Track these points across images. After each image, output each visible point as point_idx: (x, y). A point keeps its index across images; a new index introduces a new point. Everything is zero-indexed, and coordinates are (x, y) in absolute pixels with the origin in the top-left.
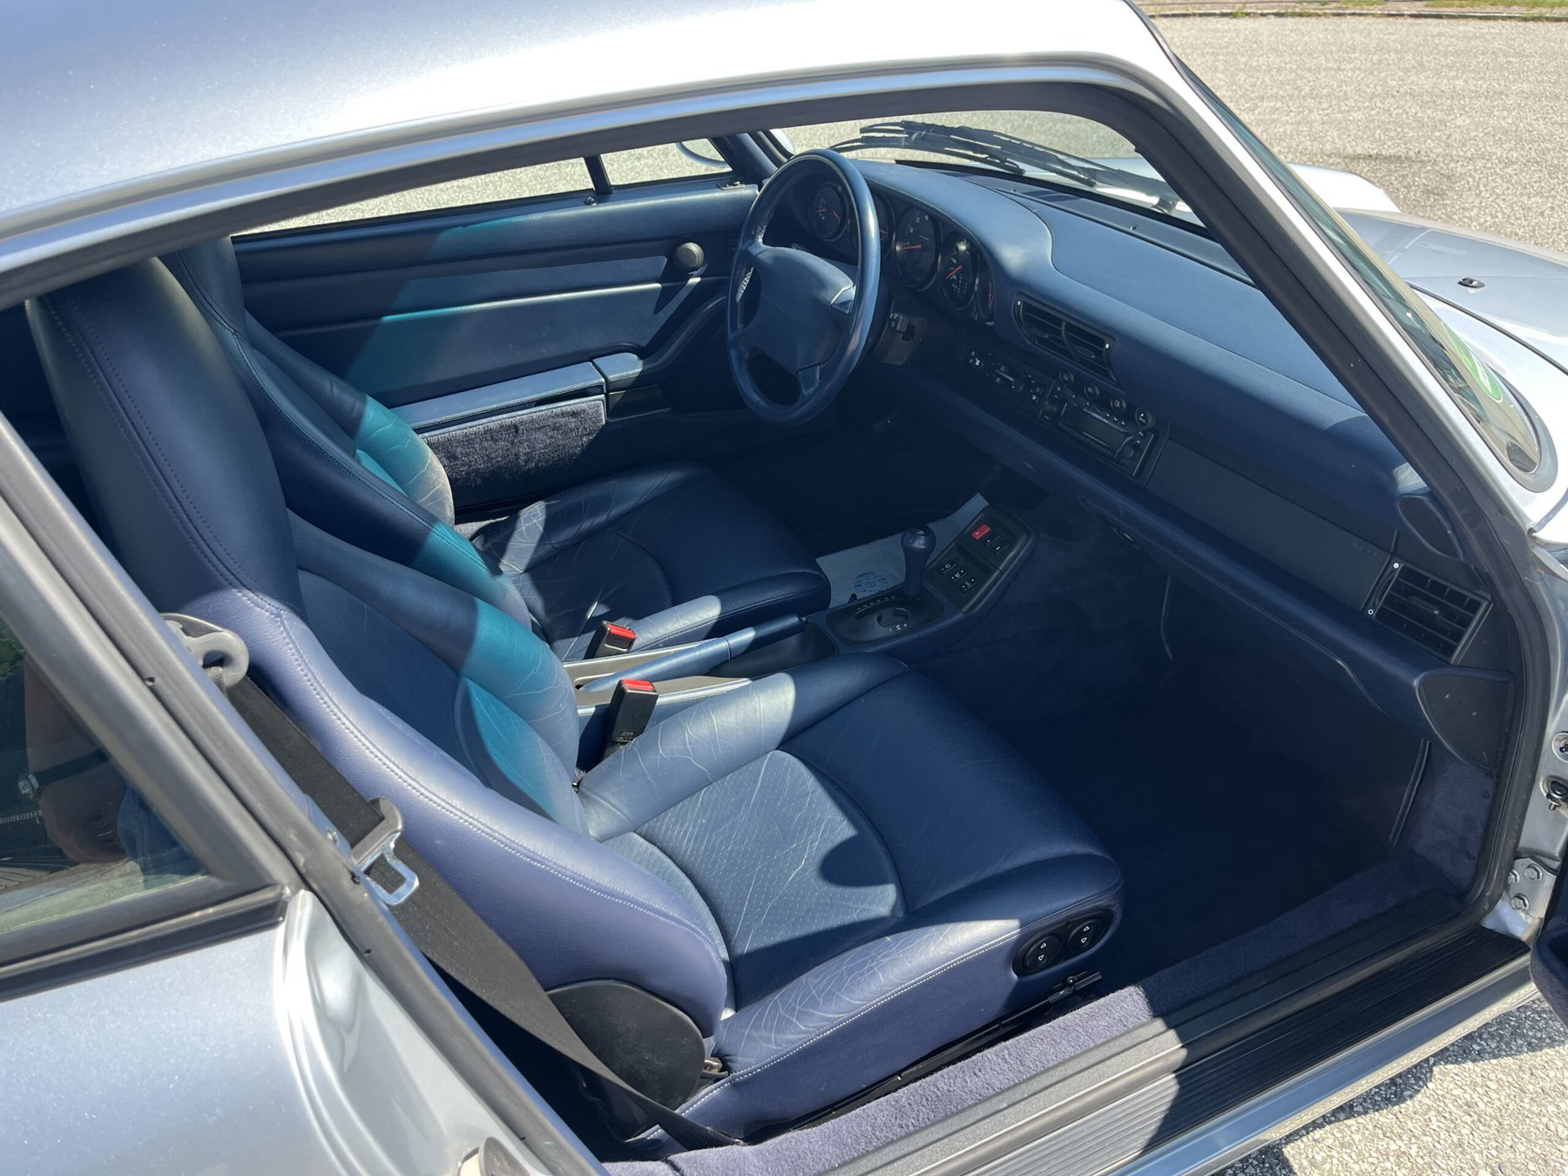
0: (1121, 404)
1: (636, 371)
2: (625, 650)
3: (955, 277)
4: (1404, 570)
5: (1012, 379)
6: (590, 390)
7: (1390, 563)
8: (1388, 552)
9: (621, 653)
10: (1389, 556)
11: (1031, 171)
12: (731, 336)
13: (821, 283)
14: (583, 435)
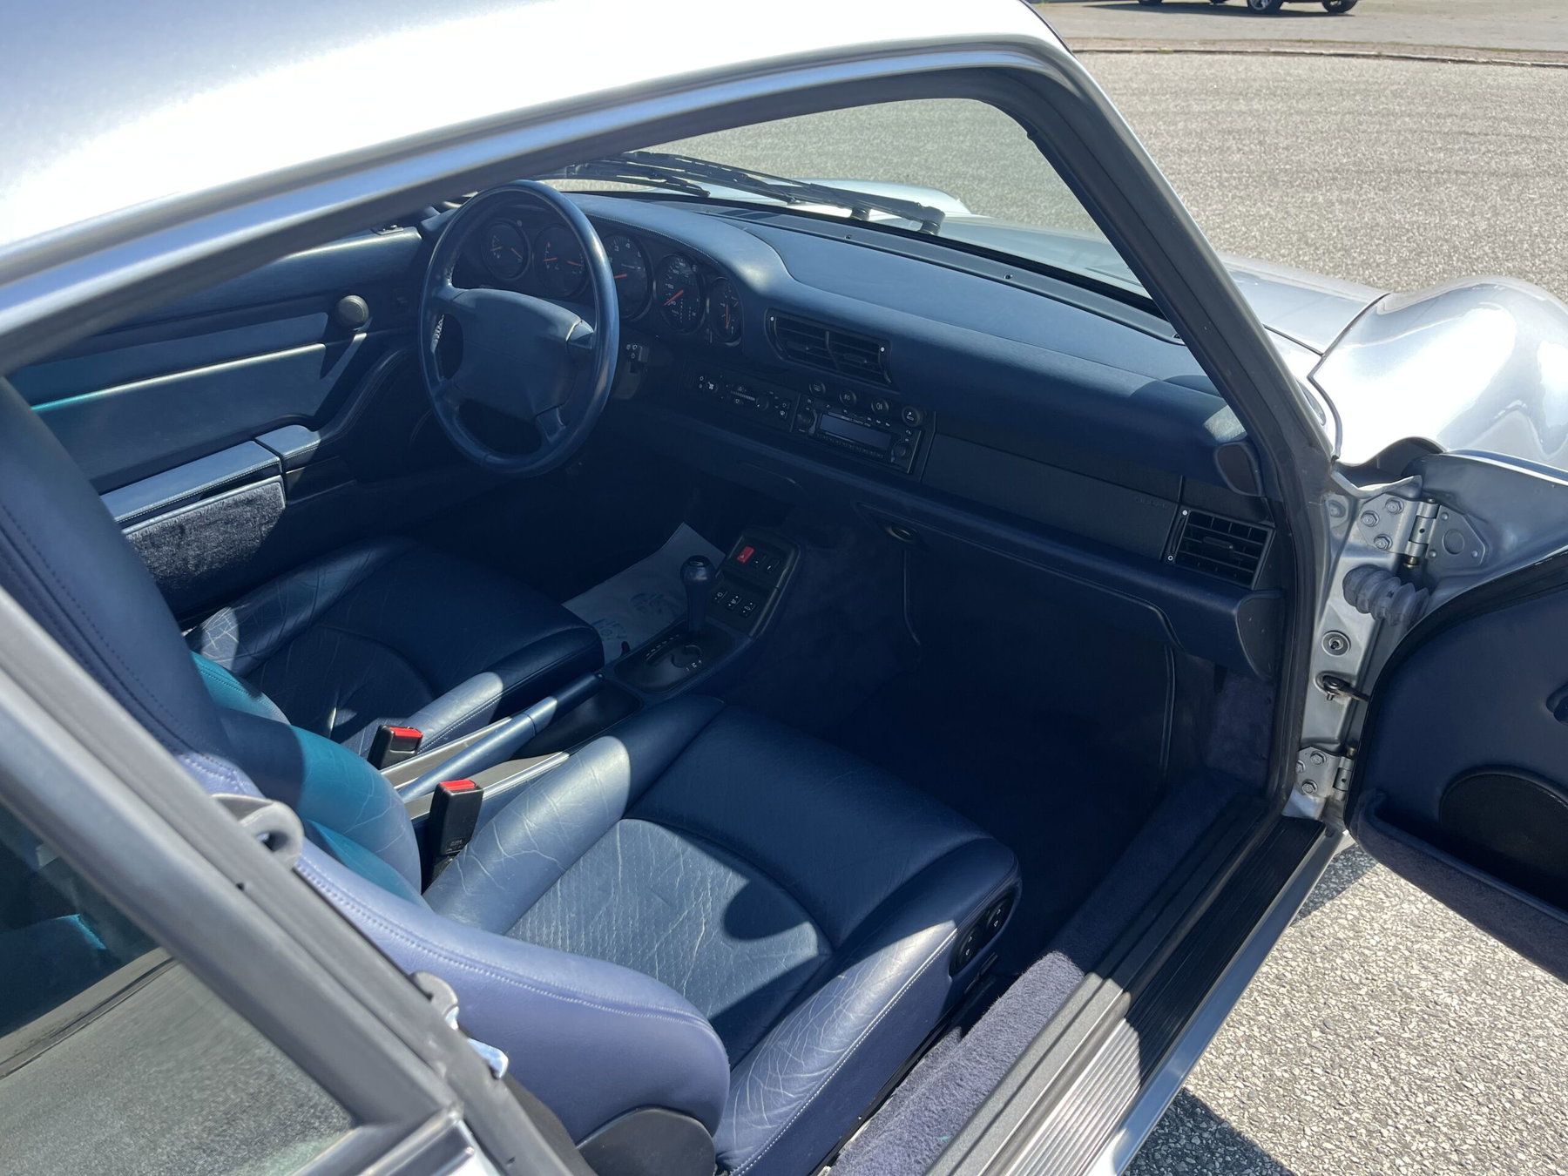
0: (884, 405)
1: (315, 443)
2: (413, 752)
3: (674, 303)
4: (1192, 515)
5: (753, 399)
6: (264, 472)
7: (1179, 511)
8: (1176, 502)
9: (408, 757)
10: (1177, 506)
11: (717, 191)
12: (433, 393)
13: (547, 321)
14: (261, 525)
